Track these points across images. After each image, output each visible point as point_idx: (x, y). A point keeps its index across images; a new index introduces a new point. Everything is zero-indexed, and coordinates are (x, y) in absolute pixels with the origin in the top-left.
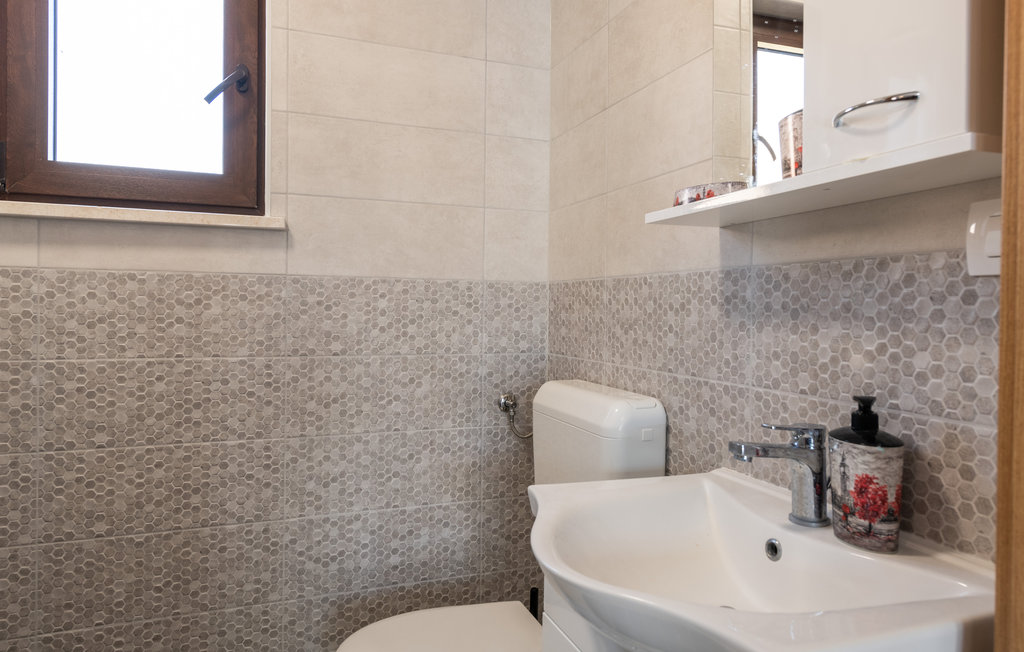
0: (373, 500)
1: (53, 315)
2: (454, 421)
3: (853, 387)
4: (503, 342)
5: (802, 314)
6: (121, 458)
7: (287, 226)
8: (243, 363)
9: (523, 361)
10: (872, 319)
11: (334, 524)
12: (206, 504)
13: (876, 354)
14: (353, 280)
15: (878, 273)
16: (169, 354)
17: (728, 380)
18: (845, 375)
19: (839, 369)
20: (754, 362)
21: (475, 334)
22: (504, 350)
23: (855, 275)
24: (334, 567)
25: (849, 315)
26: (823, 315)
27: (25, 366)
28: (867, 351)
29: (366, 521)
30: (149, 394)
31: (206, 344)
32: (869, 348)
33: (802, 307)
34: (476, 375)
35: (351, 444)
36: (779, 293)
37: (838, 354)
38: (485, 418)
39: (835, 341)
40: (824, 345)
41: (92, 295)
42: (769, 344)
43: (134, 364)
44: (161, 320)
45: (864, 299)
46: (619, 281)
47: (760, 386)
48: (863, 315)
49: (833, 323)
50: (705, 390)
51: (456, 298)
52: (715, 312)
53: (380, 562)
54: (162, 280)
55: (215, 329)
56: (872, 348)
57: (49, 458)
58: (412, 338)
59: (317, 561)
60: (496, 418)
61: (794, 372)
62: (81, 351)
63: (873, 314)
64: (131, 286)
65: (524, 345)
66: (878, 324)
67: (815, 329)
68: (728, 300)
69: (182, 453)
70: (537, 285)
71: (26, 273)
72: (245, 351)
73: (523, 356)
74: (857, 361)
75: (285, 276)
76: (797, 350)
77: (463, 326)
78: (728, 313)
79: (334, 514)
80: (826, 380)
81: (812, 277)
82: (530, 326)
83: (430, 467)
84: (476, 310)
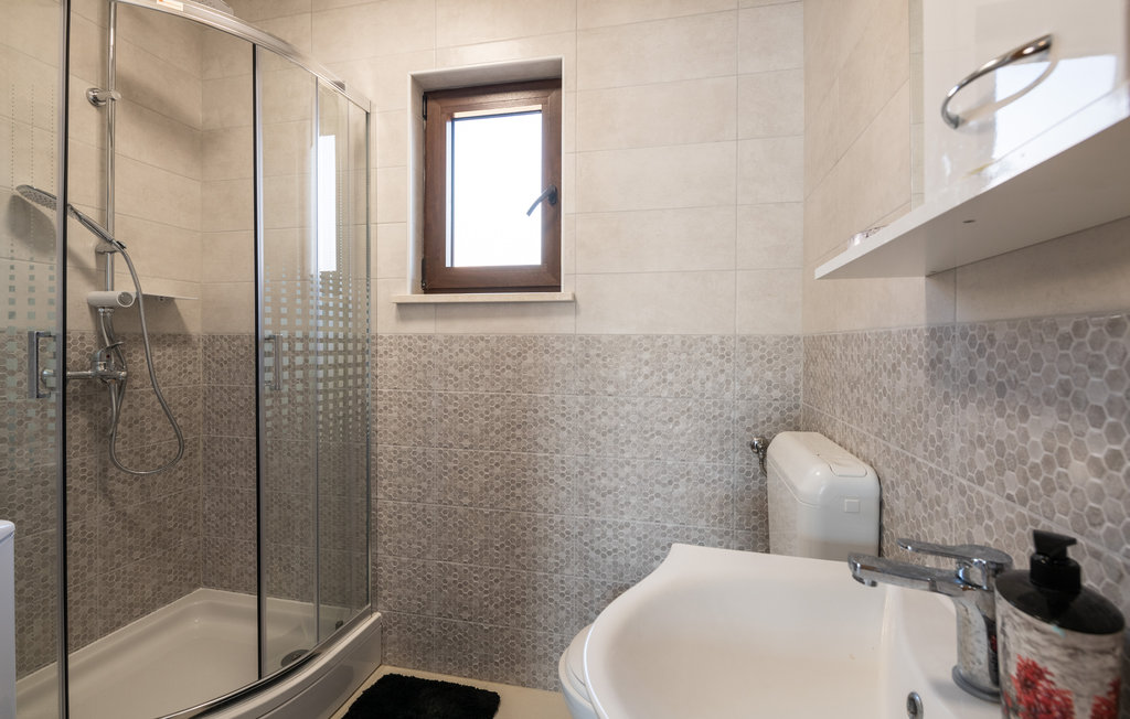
0: (640, 513)
1: (442, 364)
2: (708, 457)
3: (1073, 509)
4: (756, 390)
5: (1009, 391)
6: (476, 457)
7: (574, 297)
8: (547, 398)
9: (776, 409)
10: (1098, 410)
11: (610, 526)
12: (524, 496)
13: (1105, 465)
14: (623, 336)
15: (1110, 340)
16: (502, 390)
17: (933, 461)
18: (1062, 488)
19: (1054, 477)
20: (959, 445)
21: (728, 382)
22: (757, 397)
23: (1076, 341)
24: (610, 560)
25: (1069, 399)
26: (1035, 394)
27: (429, 394)
28: (1092, 457)
29: (633, 528)
30: (492, 416)
31: (524, 384)
32: (1096, 455)
33: (1009, 381)
34: (729, 418)
35: (622, 466)
36: (984, 360)
37: (1053, 455)
38: (738, 458)
39: (1049, 435)
40: (1036, 438)
41: (461, 351)
42: (973, 425)
43: (483, 396)
44: (498, 367)
45: (1088, 378)
46: (847, 336)
47: (964, 477)
48: (1087, 402)
49: (1046, 407)
50: (912, 467)
51: (709, 350)
52: (921, 377)
53: (645, 563)
54: (499, 339)
55: (530, 373)
56: (1100, 455)
57: (440, 452)
58: (671, 384)
59: (598, 552)
60: (748, 458)
61: (1000, 469)
62: (456, 386)
63: (1102, 403)
64: (482, 344)
65: (776, 393)
66: (1110, 419)
67: (1024, 415)
68: (933, 364)
69: (510, 458)
70: (792, 337)
71: (430, 338)
72: (548, 390)
73: (776, 404)
74: (1078, 469)
75: (574, 335)
76: (1003, 439)
77: (716, 375)
78: (933, 381)
79: (610, 519)
80: (1037, 488)
81: (1021, 341)
82: (784, 376)
83: (687, 493)
84: (728, 361)
